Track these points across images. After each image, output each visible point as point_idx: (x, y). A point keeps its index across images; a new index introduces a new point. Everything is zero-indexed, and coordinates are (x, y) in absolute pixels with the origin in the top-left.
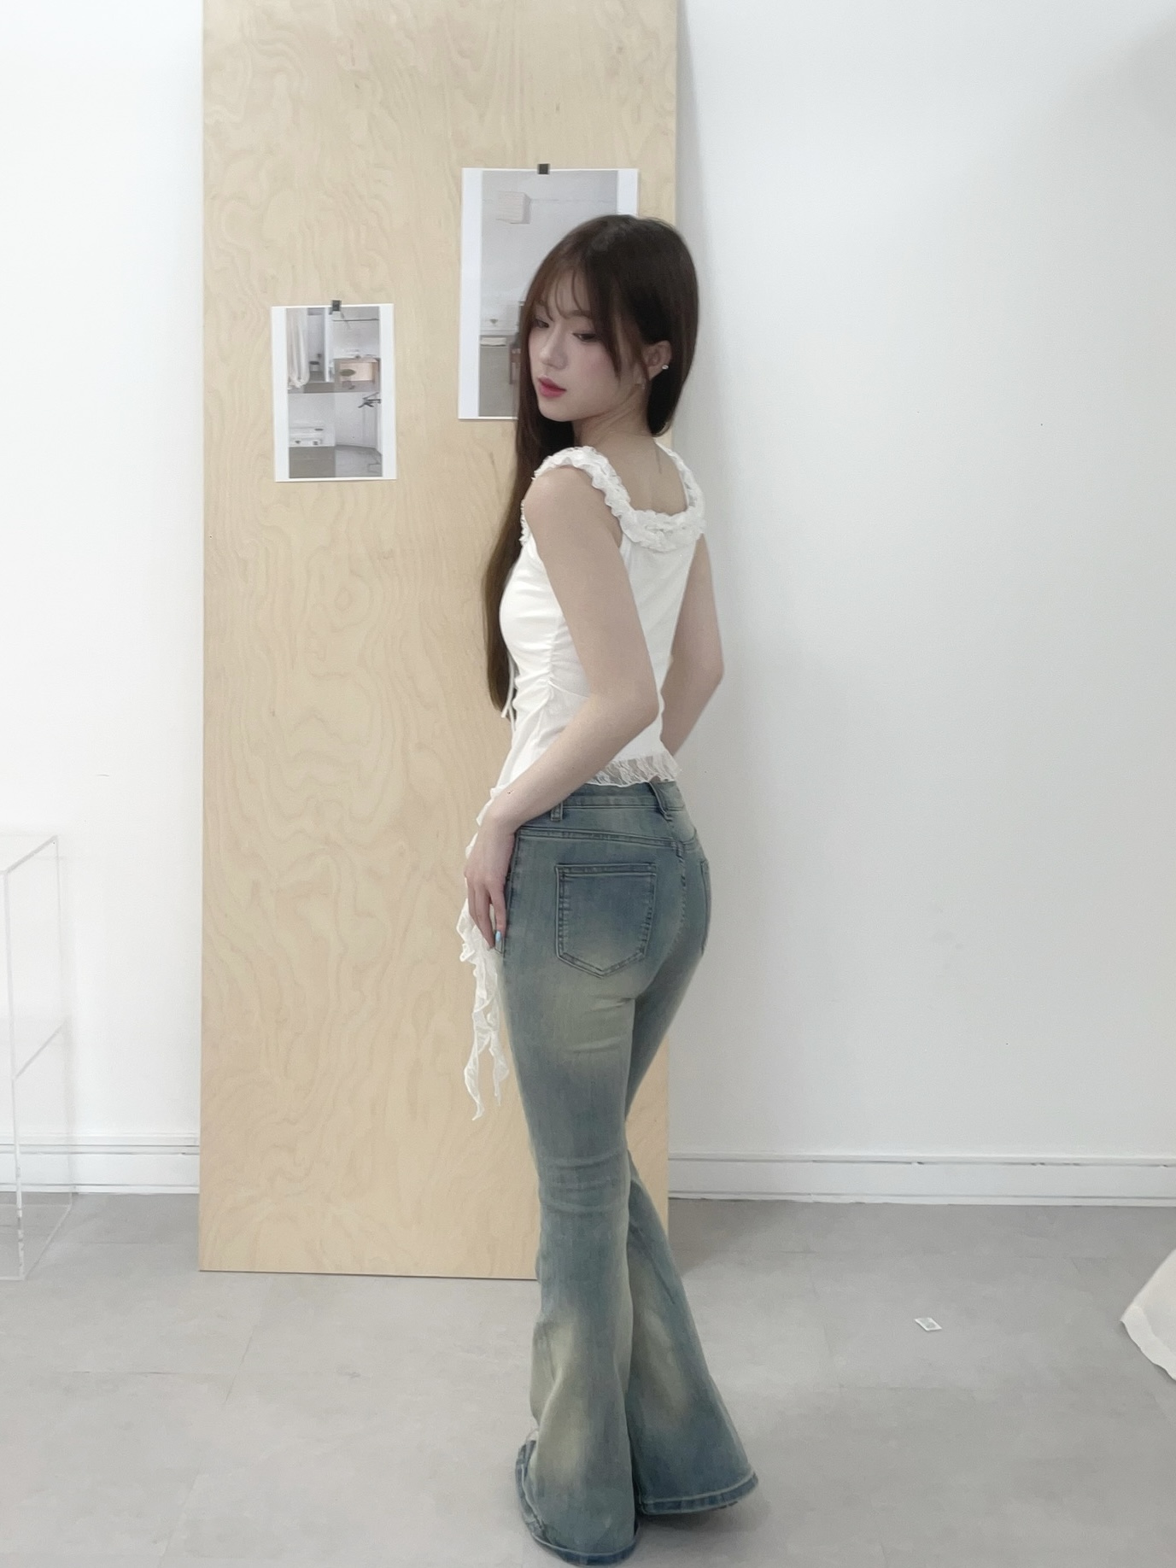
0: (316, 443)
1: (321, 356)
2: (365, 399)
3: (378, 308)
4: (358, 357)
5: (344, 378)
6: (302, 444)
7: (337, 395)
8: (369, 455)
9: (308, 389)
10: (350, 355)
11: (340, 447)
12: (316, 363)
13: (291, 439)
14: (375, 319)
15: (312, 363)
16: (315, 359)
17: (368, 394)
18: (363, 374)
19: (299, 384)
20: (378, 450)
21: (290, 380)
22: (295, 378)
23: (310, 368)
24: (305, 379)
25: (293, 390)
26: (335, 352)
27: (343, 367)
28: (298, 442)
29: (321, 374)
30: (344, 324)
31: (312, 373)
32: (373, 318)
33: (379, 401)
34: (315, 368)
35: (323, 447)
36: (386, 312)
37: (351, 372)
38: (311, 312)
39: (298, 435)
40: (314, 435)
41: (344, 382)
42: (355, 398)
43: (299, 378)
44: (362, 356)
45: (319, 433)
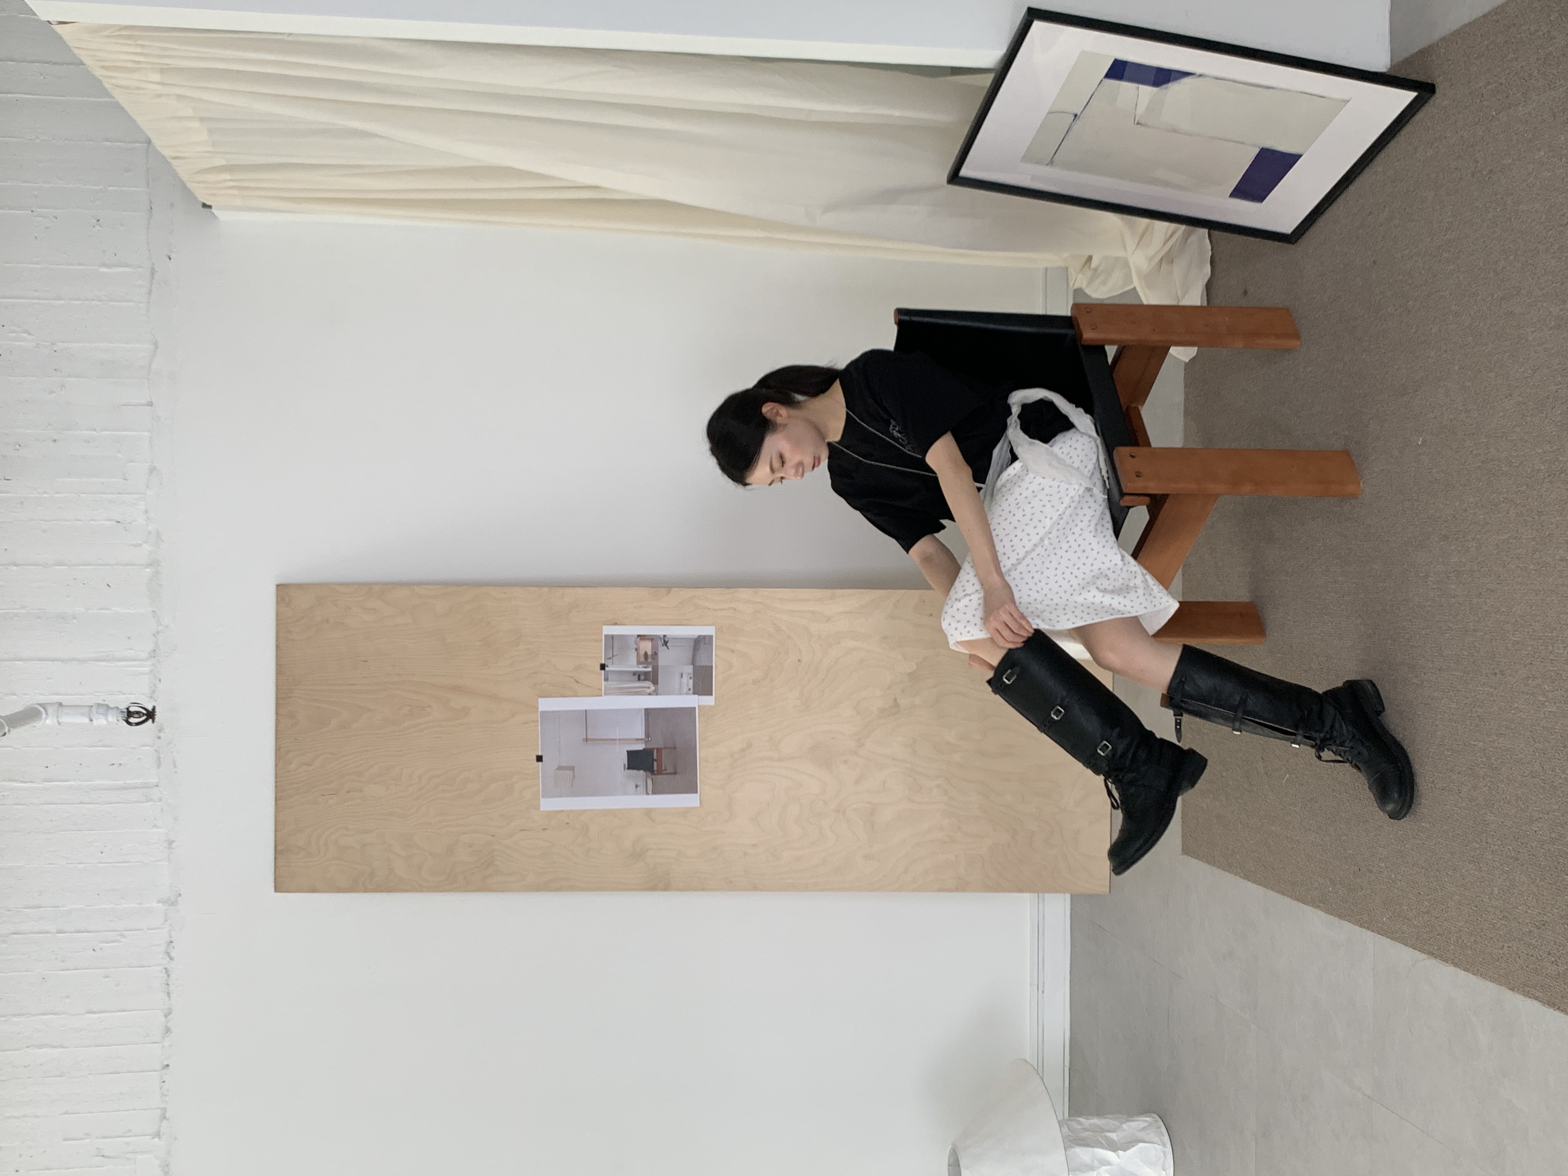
0: (691, 678)
1: (634, 673)
2: (663, 645)
3: (606, 636)
4: (636, 650)
5: (650, 658)
6: (691, 687)
7: (660, 664)
8: (700, 643)
9: (655, 682)
10: (635, 654)
11: (693, 663)
12: (640, 676)
13: (687, 694)
14: (612, 638)
15: (639, 679)
16: (636, 677)
17: (660, 643)
18: (647, 646)
19: (653, 688)
20: (696, 637)
21: (650, 694)
22: (649, 691)
23: (643, 680)
24: (648, 684)
25: (656, 693)
26: (632, 664)
27: (642, 659)
28: (690, 690)
29: (646, 673)
30: (614, 659)
31: (645, 680)
32: (611, 638)
33: (665, 636)
34: (642, 677)
35: (694, 675)
36: (608, 630)
37: (646, 654)
38: (606, 679)
39: (685, 690)
40: (685, 679)
41: (653, 659)
42: (663, 653)
43: (649, 688)
44: (635, 646)
45: (684, 676)
